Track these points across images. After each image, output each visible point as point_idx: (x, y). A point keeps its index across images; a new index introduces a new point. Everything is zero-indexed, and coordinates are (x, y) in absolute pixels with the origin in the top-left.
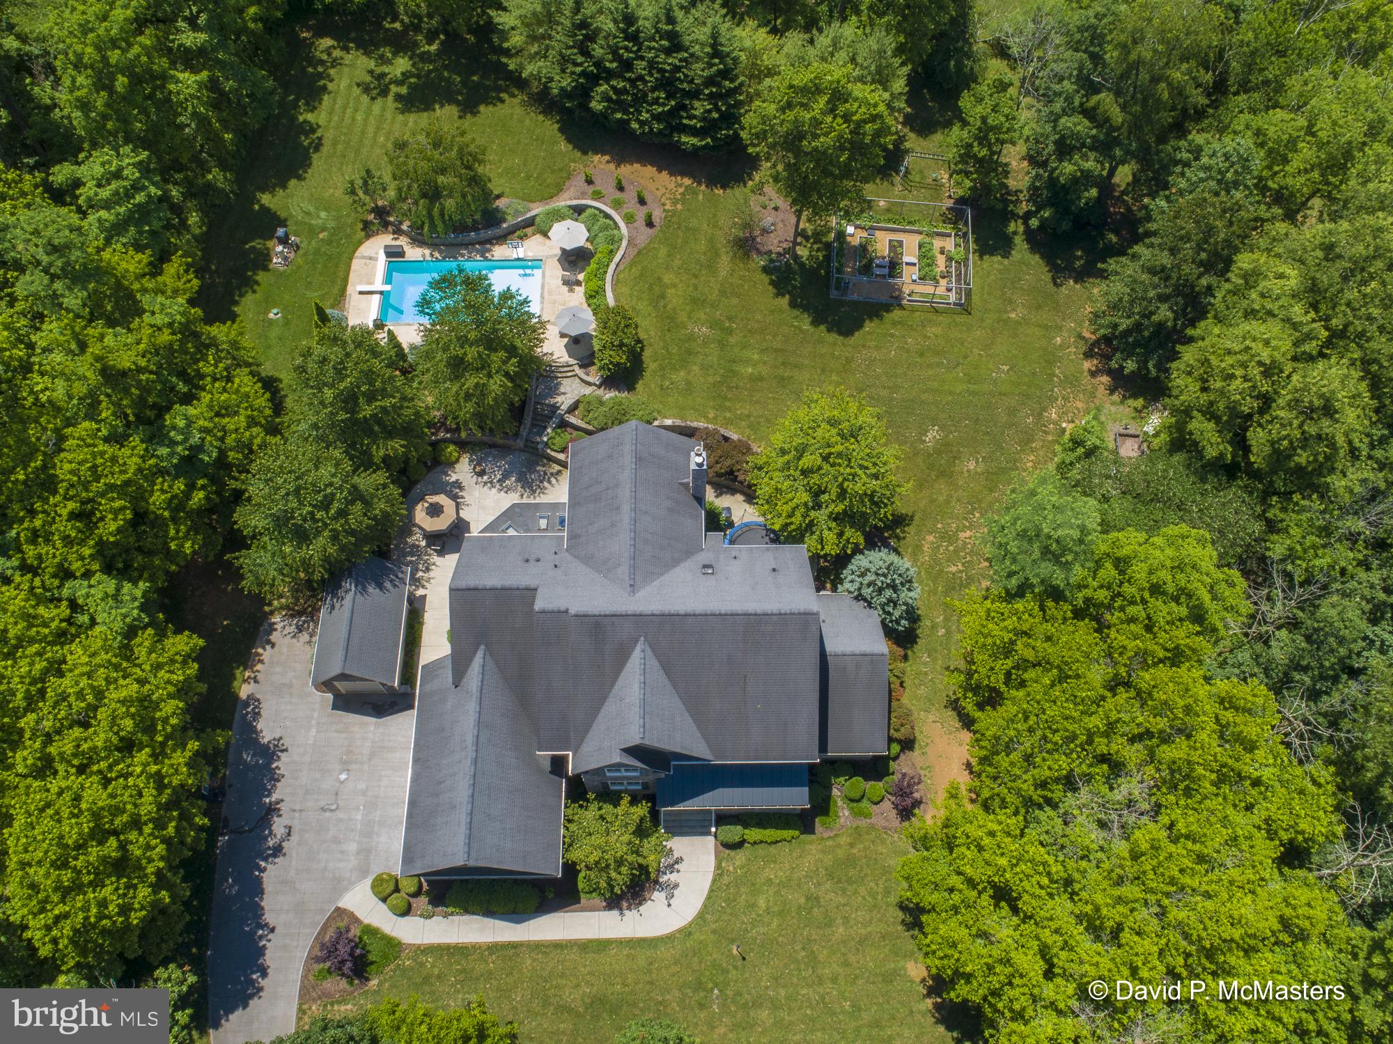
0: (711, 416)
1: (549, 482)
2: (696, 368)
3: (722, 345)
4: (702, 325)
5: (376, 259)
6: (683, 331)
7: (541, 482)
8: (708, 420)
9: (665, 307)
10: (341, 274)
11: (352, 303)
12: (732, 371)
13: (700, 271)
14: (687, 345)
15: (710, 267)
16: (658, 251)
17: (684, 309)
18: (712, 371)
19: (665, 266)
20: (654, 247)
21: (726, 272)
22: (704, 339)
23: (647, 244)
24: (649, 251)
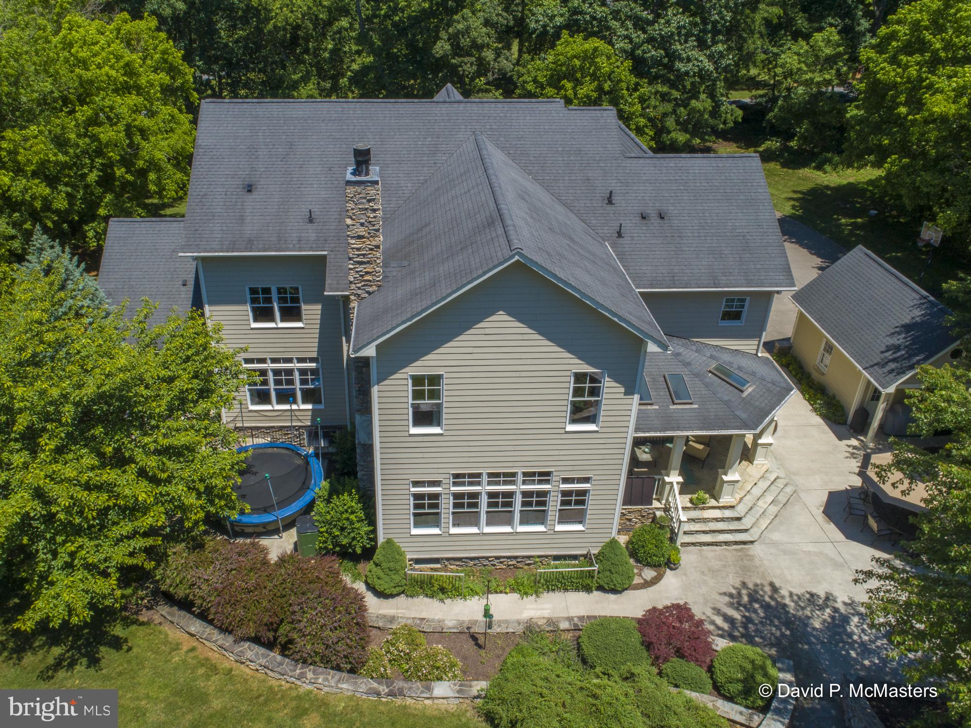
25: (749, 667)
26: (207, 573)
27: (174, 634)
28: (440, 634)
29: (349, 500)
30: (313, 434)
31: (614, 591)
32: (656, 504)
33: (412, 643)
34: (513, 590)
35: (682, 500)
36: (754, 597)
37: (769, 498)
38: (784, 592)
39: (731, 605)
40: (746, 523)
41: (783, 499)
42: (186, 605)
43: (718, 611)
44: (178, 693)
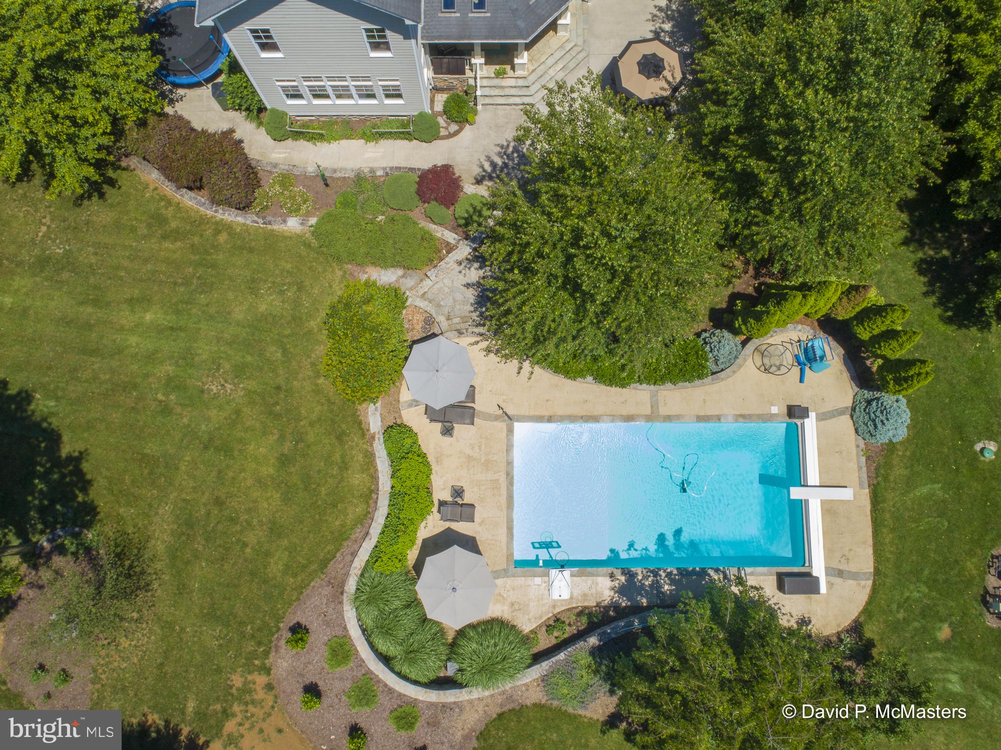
0: (223, 238)
1: (494, 165)
2: (239, 314)
3: (187, 358)
4: (216, 397)
5: (829, 571)
6: (252, 385)
7: (505, 165)
8: (228, 227)
9: (282, 437)
10: (888, 537)
11: (853, 466)
12: (177, 312)
13: (208, 514)
14: (249, 358)
15: (189, 524)
16: (287, 567)
17: (246, 430)
18: (212, 310)
19: (275, 530)
20: (295, 575)
21: (160, 512)
22: (218, 369)
23: (308, 585)
24: (305, 567)
25: (471, 210)
27: (144, 178)
31: (427, 141)
32: (466, 75)
33: (284, 186)
34: (362, 138)
35: (482, 73)
37: (560, 66)
39: (499, 154)
41: (572, 65)
43: (488, 158)
44: (152, 217)
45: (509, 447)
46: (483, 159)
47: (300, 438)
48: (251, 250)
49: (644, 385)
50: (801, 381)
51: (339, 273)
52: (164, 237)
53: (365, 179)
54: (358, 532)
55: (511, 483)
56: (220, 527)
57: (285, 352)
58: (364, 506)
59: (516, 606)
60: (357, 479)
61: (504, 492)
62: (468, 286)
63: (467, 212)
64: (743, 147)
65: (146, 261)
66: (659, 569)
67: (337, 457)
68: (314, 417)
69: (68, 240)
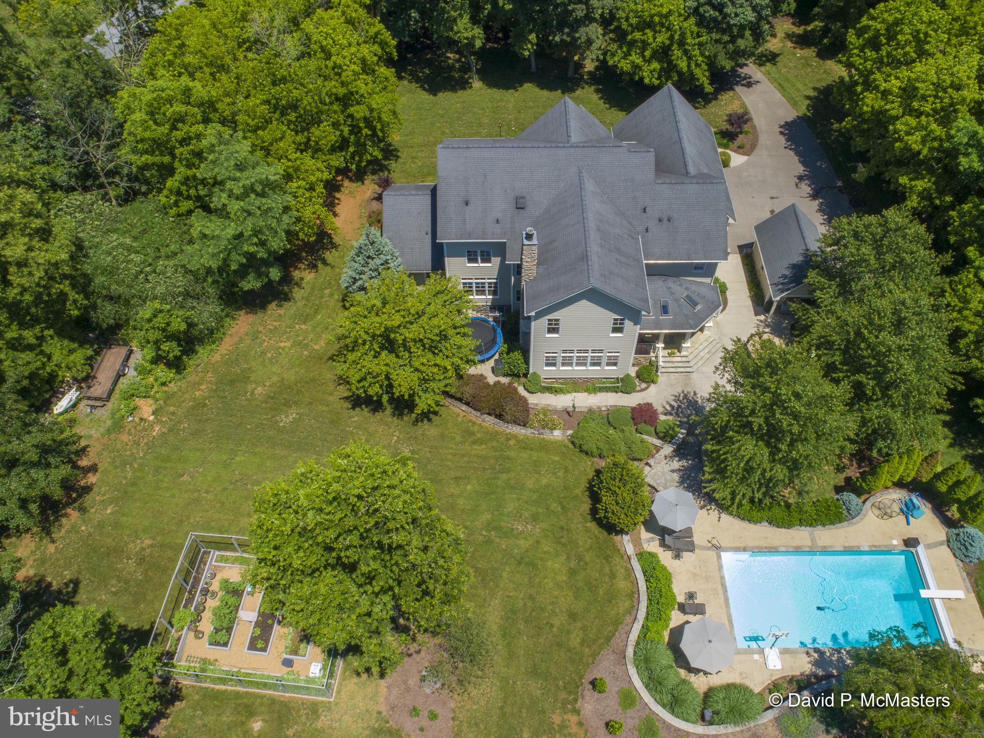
0: (512, 442)
1: (672, 406)
2: (530, 484)
3: (499, 510)
4: (522, 532)
6: (544, 525)
7: (679, 407)
8: (515, 437)
9: (568, 558)
11: (959, 578)
12: (488, 484)
13: (525, 605)
14: (541, 510)
15: (514, 612)
16: (583, 641)
17: (545, 553)
18: (512, 482)
19: (573, 616)
20: (589, 647)
21: (492, 604)
22: (521, 517)
23: (599, 653)
24: (594, 640)
26: (467, 389)
27: (456, 410)
28: (555, 411)
29: (517, 355)
30: (493, 308)
31: (627, 393)
32: (652, 354)
33: (545, 415)
34: (585, 391)
35: (662, 353)
36: (685, 396)
37: (706, 351)
38: (699, 396)
39: (674, 400)
40: (692, 364)
41: (713, 351)
42: (460, 400)
43: (668, 403)
44: (465, 431)
45: (720, 567)
46: (665, 404)
47: (580, 559)
48: (532, 449)
49: (803, 528)
50: (908, 523)
51: (590, 463)
52: (474, 443)
53: (594, 412)
54: (628, 619)
55: (725, 591)
56: (534, 614)
57: (563, 507)
58: (630, 602)
59: (744, 675)
60: (622, 584)
61: (722, 597)
62: (673, 471)
63: (665, 428)
64: (847, 371)
65: (464, 456)
66: (841, 648)
67: (607, 570)
68: (588, 546)
69: (411, 444)
